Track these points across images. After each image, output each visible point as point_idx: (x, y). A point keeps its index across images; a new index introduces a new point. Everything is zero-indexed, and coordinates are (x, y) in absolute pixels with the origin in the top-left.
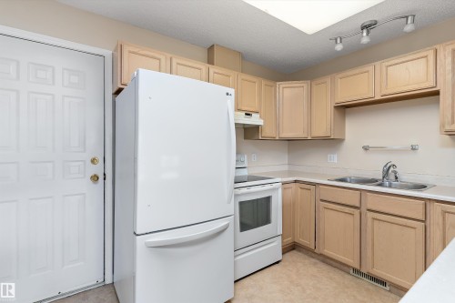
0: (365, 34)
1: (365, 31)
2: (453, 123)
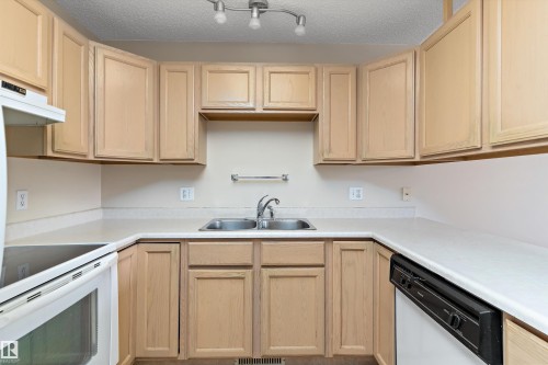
0: (255, 14)
1: (255, 10)
2: (330, 151)
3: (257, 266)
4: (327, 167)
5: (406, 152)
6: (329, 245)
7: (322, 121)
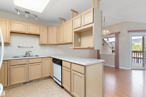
0: (27, 14)
2: (42, 42)
3: (28, 64)
4: (42, 45)
5: (55, 43)
6: (42, 59)
7: (41, 36)
